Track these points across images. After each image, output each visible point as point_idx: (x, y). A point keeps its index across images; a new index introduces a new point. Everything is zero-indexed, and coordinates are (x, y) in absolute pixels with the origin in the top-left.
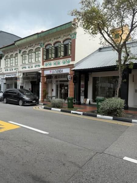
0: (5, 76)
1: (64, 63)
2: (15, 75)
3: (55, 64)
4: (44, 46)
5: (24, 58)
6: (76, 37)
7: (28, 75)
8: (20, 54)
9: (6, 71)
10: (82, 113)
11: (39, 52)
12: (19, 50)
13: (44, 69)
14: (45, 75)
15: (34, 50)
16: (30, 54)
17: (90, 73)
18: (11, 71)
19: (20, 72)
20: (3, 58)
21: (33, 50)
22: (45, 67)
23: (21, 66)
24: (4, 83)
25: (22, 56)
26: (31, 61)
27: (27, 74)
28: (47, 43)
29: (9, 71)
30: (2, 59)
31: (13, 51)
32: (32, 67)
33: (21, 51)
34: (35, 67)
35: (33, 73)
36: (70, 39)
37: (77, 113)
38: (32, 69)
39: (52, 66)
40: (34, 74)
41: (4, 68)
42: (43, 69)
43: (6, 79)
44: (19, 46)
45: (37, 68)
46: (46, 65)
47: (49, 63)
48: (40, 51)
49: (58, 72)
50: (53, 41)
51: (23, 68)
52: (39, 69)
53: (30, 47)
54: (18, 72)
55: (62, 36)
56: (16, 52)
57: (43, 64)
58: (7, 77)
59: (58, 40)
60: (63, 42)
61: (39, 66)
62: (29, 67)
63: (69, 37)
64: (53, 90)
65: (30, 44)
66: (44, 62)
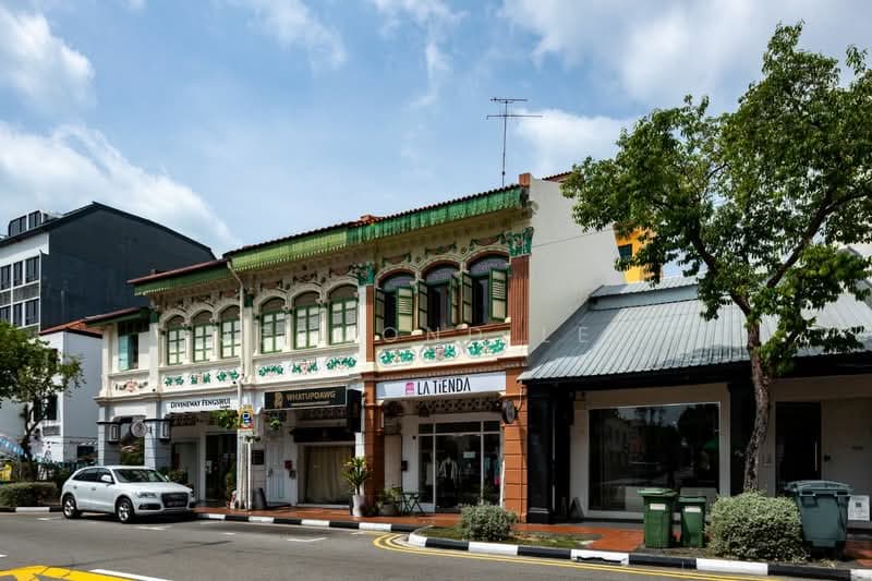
0: (168, 409)
1: (476, 353)
2: (222, 401)
3: (431, 355)
4: (377, 282)
5: (268, 328)
6: (532, 251)
7: (296, 401)
8: (250, 309)
9: (169, 383)
10: (626, 556)
11: (350, 305)
12: (245, 291)
13: (376, 374)
14: (380, 403)
15: (323, 298)
16: (302, 313)
17: (579, 394)
18: (200, 386)
19: (253, 389)
20: (155, 328)
21: (318, 293)
22: (382, 368)
23: (254, 361)
24: (162, 440)
25: (258, 318)
26: (308, 342)
27: (290, 397)
28: (389, 268)
29: (187, 386)
30: (147, 329)
31: (209, 297)
32: (313, 367)
33: (253, 297)
34: (330, 367)
35: (322, 395)
36: (504, 257)
37: (600, 559)
38: (313, 375)
39: (418, 363)
40: (322, 400)
41: (161, 372)
42: (374, 379)
43: (172, 420)
44: (244, 275)
45: (342, 372)
46: (388, 358)
47: (404, 352)
48: (357, 300)
49: (446, 389)
50: (418, 260)
51: (268, 370)
52: (351, 376)
53: (305, 280)
54: (239, 389)
55: (463, 242)
56: (227, 302)
57: (372, 357)
58: (179, 410)
59: (443, 257)
60: (471, 265)
61: (351, 363)
62: (297, 369)
63: (498, 247)
64: (404, 466)
65: (305, 268)
66: (376, 345)
